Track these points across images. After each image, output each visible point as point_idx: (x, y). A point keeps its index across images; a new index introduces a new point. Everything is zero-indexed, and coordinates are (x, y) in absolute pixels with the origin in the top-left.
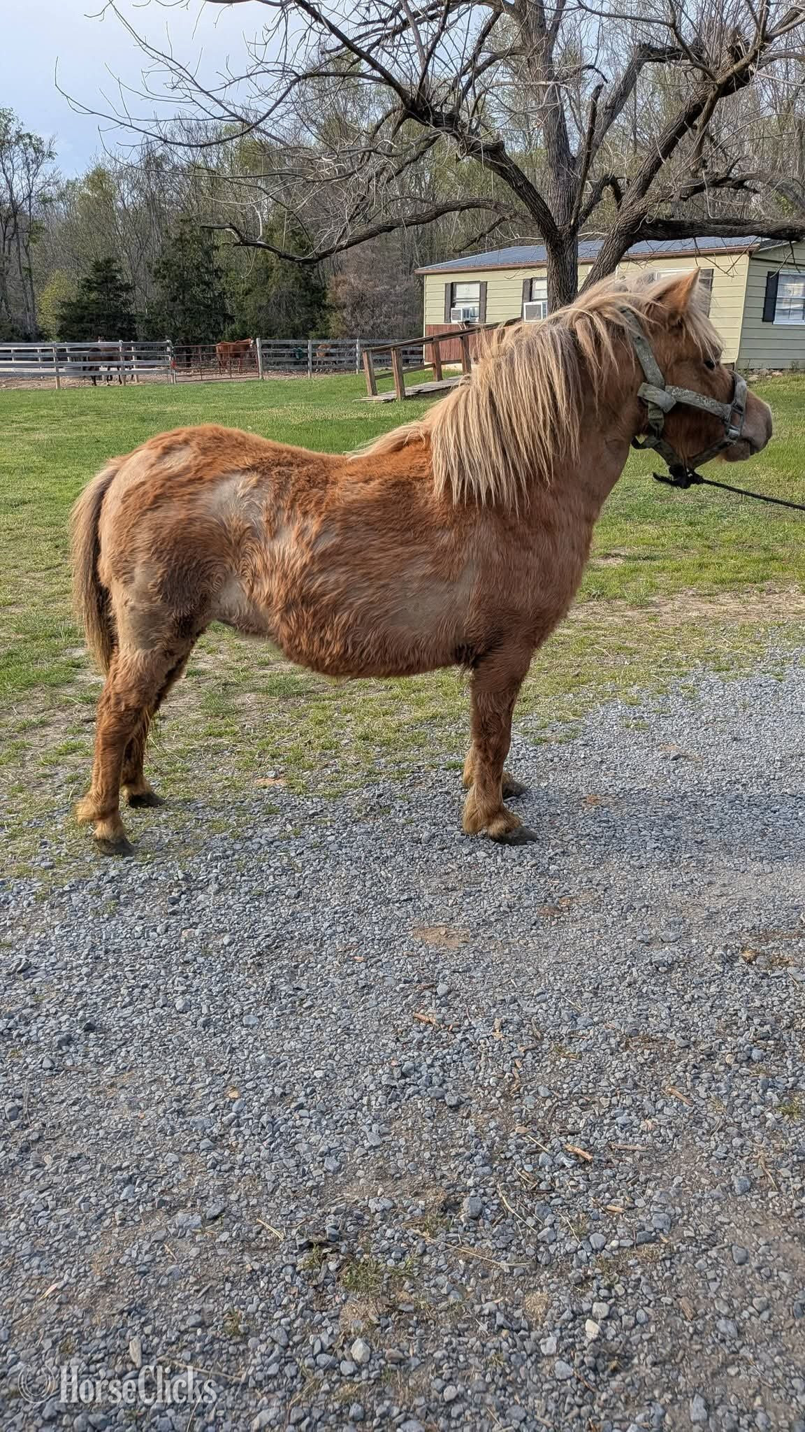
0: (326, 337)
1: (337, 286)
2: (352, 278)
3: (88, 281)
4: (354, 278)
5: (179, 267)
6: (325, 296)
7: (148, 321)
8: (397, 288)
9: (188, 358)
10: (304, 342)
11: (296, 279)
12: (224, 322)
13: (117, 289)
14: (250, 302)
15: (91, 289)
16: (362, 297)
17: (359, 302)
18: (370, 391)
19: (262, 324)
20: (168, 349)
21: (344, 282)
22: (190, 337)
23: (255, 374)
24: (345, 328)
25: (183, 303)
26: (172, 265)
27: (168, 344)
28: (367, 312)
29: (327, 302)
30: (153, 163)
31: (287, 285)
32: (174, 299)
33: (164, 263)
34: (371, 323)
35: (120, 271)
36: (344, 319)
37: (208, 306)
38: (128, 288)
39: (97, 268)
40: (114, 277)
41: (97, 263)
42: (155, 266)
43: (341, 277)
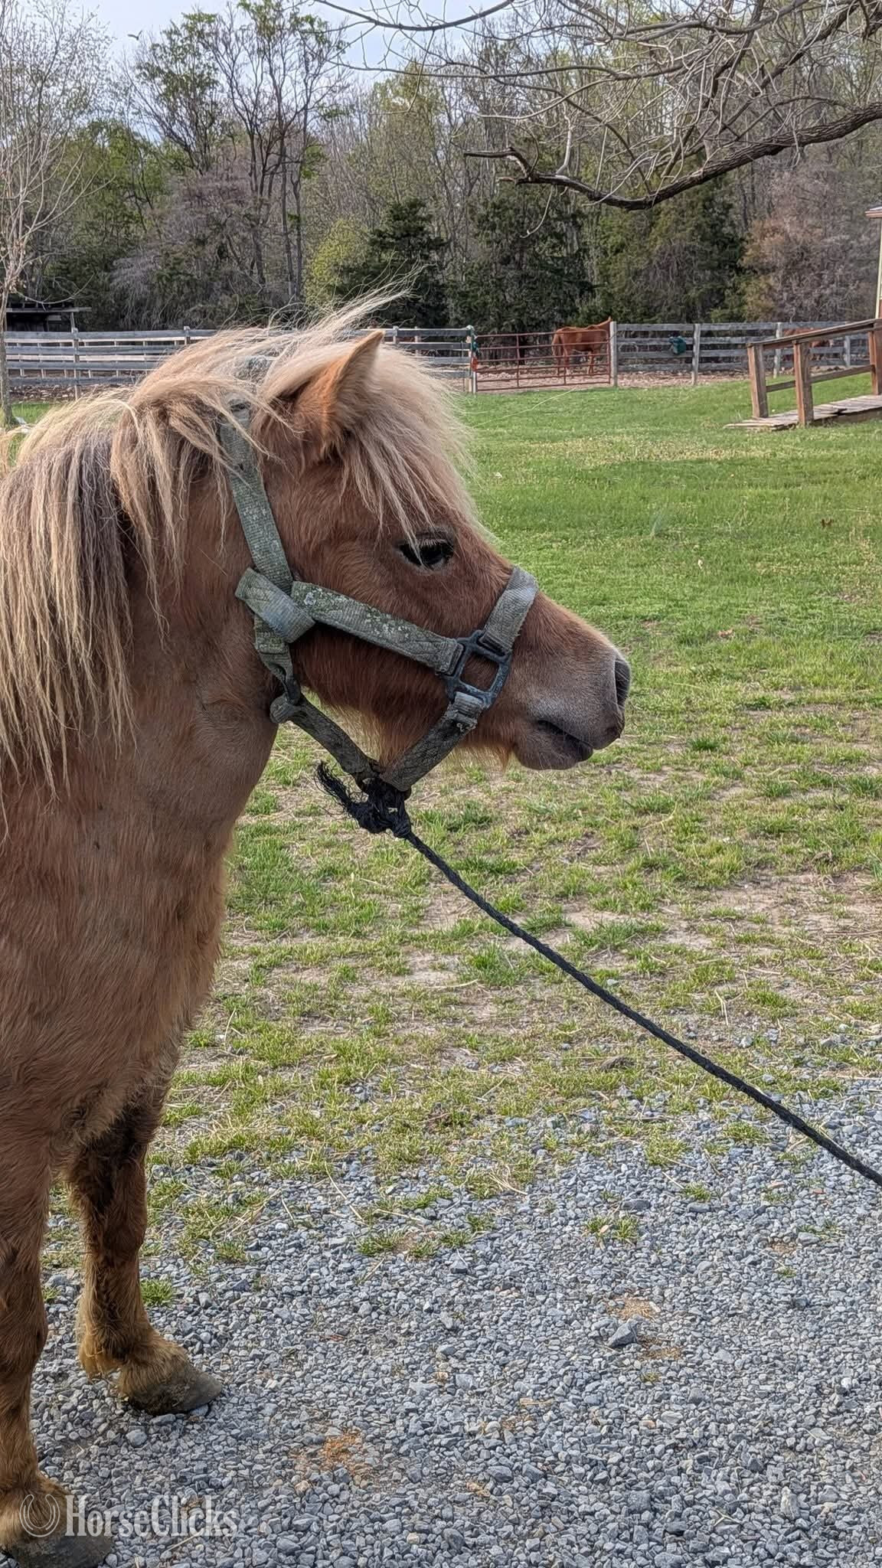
0: (738, 319)
1: (763, 236)
2: (788, 224)
3: (380, 234)
4: (791, 223)
5: (517, 211)
6: (743, 251)
7: (465, 295)
8: (863, 237)
9: (523, 353)
10: (686, 327)
11: (698, 227)
12: (582, 293)
13: (423, 246)
14: (620, 266)
15: (384, 247)
16: (805, 251)
17: (798, 262)
18: (756, 410)
19: (638, 298)
20: (469, 340)
21: (775, 230)
22: (525, 319)
23: (605, 378)
24: (771, 304)
25: (519, 265)
26: (507, 209)
27: (469, 333)
28: (810, 277)
29: (744, 262)
30: (493, 55)
31: (682, 238)
32: (506, 261)
33: (494, 206)
34: (816, 294)
35: (429, 219)
36: (770, 288)
37: (557, 271)
38: (438, 245)
39: (397, 214)
40: (421, 229)
41: (397, 207)
42: (482, 211)
43: (770, 223)
